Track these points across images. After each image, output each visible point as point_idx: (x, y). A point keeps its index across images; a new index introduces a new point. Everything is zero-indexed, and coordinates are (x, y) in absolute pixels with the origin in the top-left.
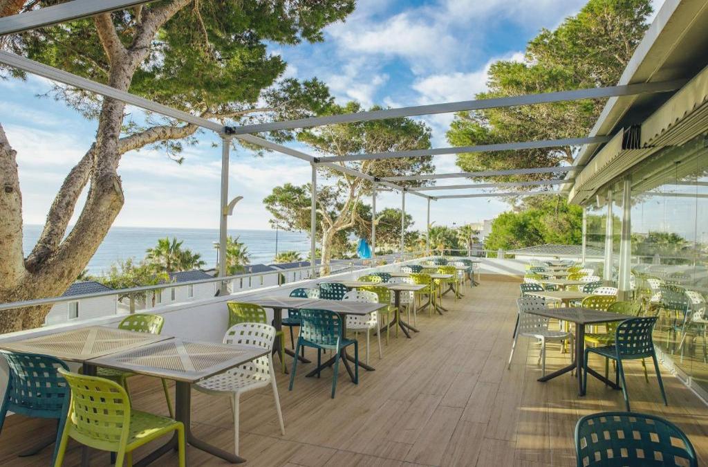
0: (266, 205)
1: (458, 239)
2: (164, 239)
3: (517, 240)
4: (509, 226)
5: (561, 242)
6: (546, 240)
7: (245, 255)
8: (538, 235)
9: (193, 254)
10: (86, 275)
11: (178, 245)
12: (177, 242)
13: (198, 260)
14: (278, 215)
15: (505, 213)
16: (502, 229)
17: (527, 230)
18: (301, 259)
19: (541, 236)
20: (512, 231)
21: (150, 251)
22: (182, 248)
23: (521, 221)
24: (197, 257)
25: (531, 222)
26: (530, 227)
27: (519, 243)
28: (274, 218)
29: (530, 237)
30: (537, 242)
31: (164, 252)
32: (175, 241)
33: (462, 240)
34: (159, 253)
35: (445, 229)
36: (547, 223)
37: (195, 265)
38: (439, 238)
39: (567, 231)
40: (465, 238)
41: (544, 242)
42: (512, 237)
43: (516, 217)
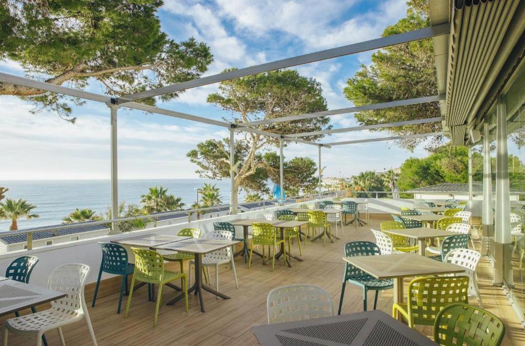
0: (190, 158)
1: (383, 181)
2: (154, 188)
3: (422, 180)
4: (414, 169)
5: (459, 181)
6: (446, 180)
7: (218, 198)
8: (439, 175)
9: (176, 198)
10: (93, 216)
11: (165, 191)
12: (163, 190)
13: (179, 203)
14: (203, 166)
15: (411, 158)
16: (409, 171)
17: (430, 171)
18: (262, 199)
19: (441, 176)
20: (417, 173)
21: (143, 196)
22: (168, 194)
23: (424, 164)
24: (178, 200)
25: (432, 165)
26: (432, 169)
27: (423, 183)
28: (200, 169)
29: (432, 177)
30: (439, 181)
31: (154, 197)
32: (161, 189)
33: (386, 181)
34: (150, 198)
35: (373, 174)
36: (443, 165)
37: (178, 206)
38: (368, 180)
39: (462, 171)
40: (388, 180)
41: (444, 181)
42: (417, 177)
43: (420, 161)
